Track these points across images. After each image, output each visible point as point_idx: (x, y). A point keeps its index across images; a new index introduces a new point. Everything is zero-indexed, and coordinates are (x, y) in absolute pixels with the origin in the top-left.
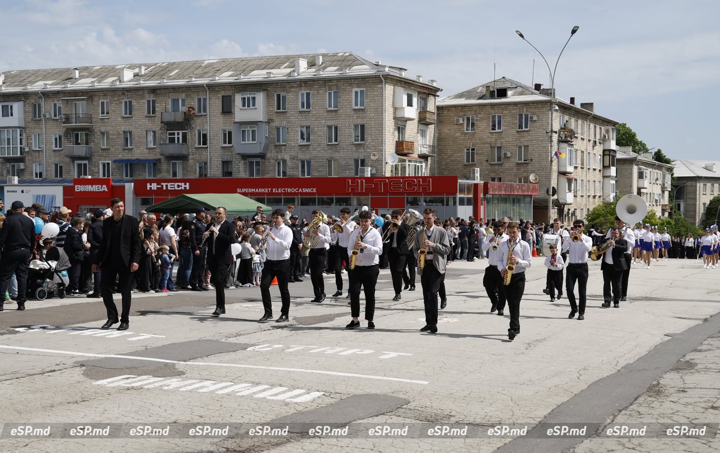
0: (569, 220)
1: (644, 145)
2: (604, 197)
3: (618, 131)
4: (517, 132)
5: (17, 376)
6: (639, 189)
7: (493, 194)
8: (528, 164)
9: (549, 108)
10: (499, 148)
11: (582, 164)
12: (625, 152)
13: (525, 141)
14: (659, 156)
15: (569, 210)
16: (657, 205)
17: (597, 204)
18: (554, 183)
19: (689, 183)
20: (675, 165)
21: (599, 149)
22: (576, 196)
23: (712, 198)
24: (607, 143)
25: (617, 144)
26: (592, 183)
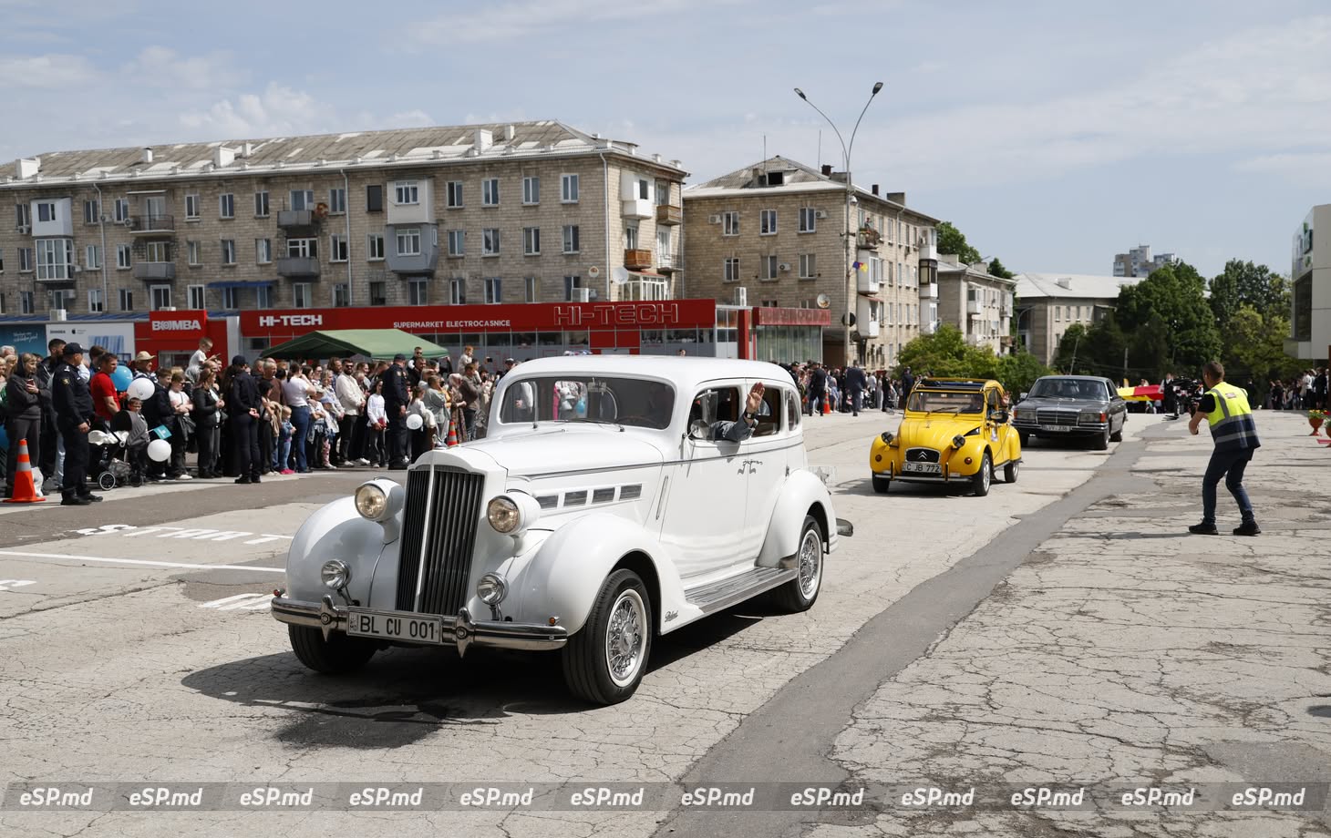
0: (873, 360)
1: (975, 253)
2: (922, 327)
3: (940, 232)
4: (799, 235)
5: (86, 598)
6: (969, 315)
7: (766, 325)
8: (814, 280)
9: (843, 200)
10: (774, 258)
11: (891, 280)
12: (949, 263)
13: (810, 246)
14: (996, 269)
15: (873, 346)
16: (994, 338)
17: (912, 337)
18: (852, 308)
19: (1037, 306)
20: (1017, 280)
21: (914, 259)
22: (883, 327)
23: (1067, 326)
24: (924, 250)
25: (940, 251)
26: (904, 307)
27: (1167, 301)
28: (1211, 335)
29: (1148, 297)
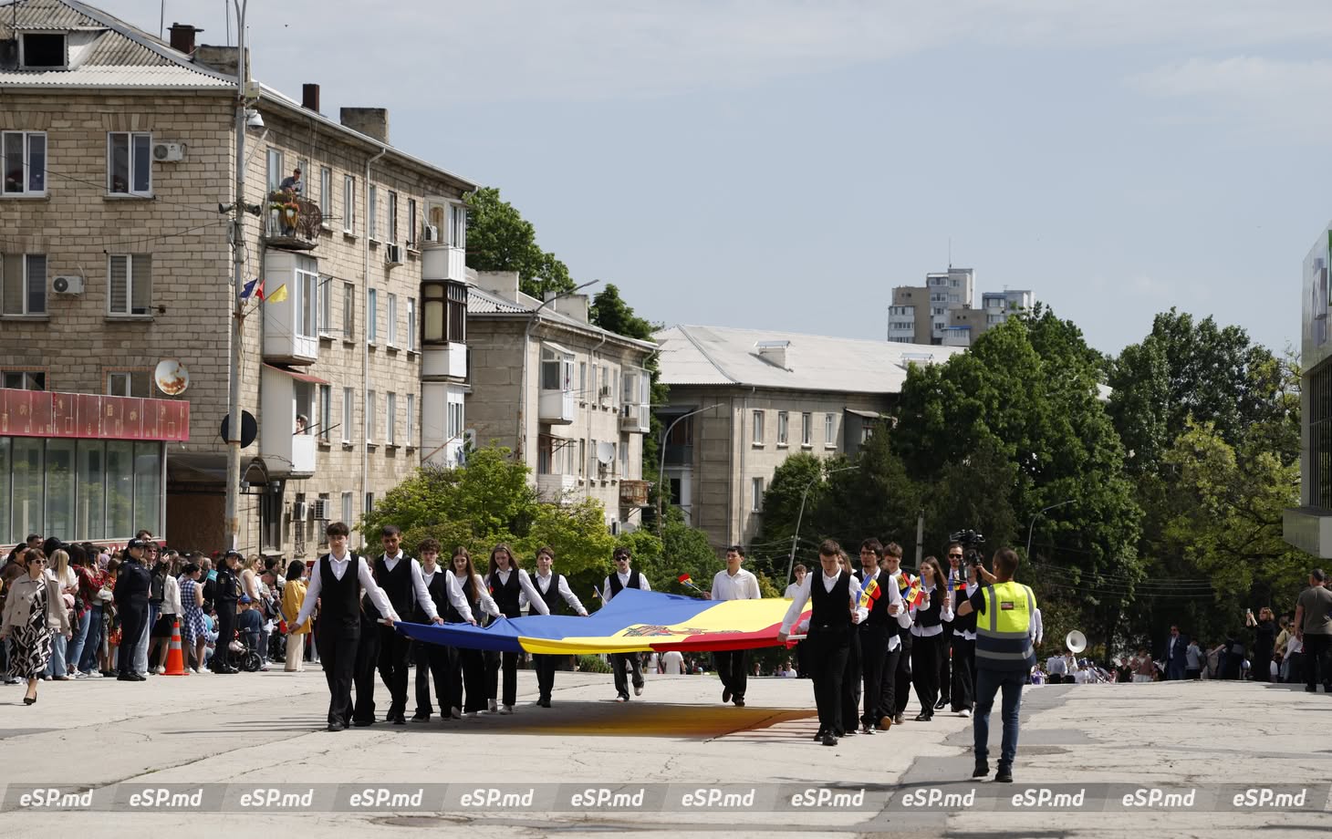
0: (299, 535)
1: (558, 270)
2: (426, 453)
3: (473, 214)
4: (108, 201)
6: (545, 425)
7: (12, 437)
8: (148, 323)
9: (228, 119)
10: (37, 261)
11: (349, 330)
12: (495, 293)
13: (137, 234)
14: (609, 311)
15: (300, 497)
16: (603, 484)
17: (402, 477)
18: (247, 400)
19: (708, 409)
20: (662, 342)
21: (407, 279)
22: (328, 449)
23: (780, 460)
24: (434, 258)
25: (470, 262)
26: (381, 400)
27: (1015, 405)
28: (1115, 491)
29: (970, 394)
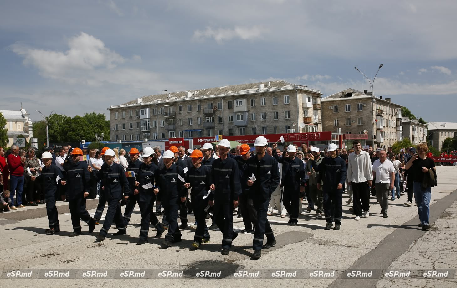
1: (414, 116)
2: (398, 139)
3: (402, 111)
4: (357, 112)
6: (413, 136)
7: (348, 139)
8: (362, 125)
9: (371, 101)
10: (349, 119)
11: (387, 125)
12: (406, 119)
13: (361, 115)
14: (421, 121)
15: (382, 145)
17: (394, 142)
18: (375, 133)
19: (435, 132)
20: (428, 124)
21: (394, 118)
22: (385, 139)
23: (445, 138)
24: (397, 116)
25: (402, 116)
26: (391, 133)
